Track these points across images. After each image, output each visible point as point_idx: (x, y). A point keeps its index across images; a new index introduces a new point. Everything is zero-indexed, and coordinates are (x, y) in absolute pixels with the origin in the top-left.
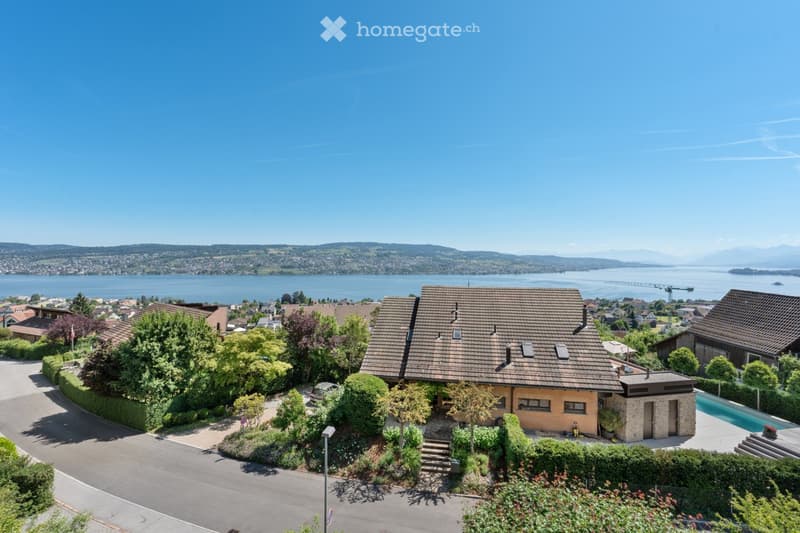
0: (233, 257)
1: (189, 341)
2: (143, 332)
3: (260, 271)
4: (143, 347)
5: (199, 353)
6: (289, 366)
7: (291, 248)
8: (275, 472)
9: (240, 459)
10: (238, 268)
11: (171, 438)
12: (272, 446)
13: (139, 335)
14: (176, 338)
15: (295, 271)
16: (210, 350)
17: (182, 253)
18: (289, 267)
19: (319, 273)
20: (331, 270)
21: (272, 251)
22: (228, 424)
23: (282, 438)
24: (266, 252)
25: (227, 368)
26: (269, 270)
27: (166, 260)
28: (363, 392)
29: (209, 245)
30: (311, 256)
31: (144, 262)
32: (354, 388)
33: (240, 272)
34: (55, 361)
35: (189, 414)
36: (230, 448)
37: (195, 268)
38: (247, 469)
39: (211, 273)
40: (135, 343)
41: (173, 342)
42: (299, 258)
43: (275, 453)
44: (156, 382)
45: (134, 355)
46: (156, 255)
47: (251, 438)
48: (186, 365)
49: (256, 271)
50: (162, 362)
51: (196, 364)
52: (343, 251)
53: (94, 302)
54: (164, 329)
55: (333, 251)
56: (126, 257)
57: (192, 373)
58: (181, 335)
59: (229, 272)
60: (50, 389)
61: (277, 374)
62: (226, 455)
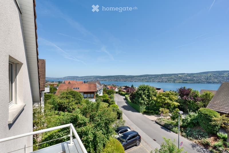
0: (167, 77)
1: (150, 92)
2: (140, 88)
3: (175, 81)
4: (140, 92)
5: (152, 96)
6: (179, 104)
7: (186, 74)
8: (170, 132)
9: (160, 125)
10: (169, 81)
11: (145, 115)
12: (170, 124)
13: (139, 89)
14: (147, 91)
15: (188, 82)
16: (155, 95)
17: (154, 77)
18: (186, 80)
19: (198, 83)
20: (204, 82)
21: (180, 75)
22: (159, 116)
23: (174, 124)
24: (178, 76)
25: (159, 100)
26: (179, 81)
27: (150, 78)
28: (207, 114)
29: (161, 74)
30: (195, 77)
31: (145, 79)
32: (202, 112)
33: (169, 82)
34: (127, 96)
35: (149, 111)
36: (158, 121)
37: (157, 81)
38: (162, 128)
39: (161, 82)
40: (138, 91)
41: (146, 92)
42: (190, 78)
43: (171, 127)
44: (142, 101)
45: (138, 94)
46: (148, 77)
47: (164, 121)
48: (149, 99)
49: (174, 82)
50: (144, 96)
51: (152, 99)
52: (209, 75)
53: (136, 88)
54: (144, 88)
55: (205, 75)
56: (142, 78)
57: (151, 101)
58: (148, 91)
59: (166, 82)
60: (126, 101)
61: (175, 106)
62: (157, 123)
